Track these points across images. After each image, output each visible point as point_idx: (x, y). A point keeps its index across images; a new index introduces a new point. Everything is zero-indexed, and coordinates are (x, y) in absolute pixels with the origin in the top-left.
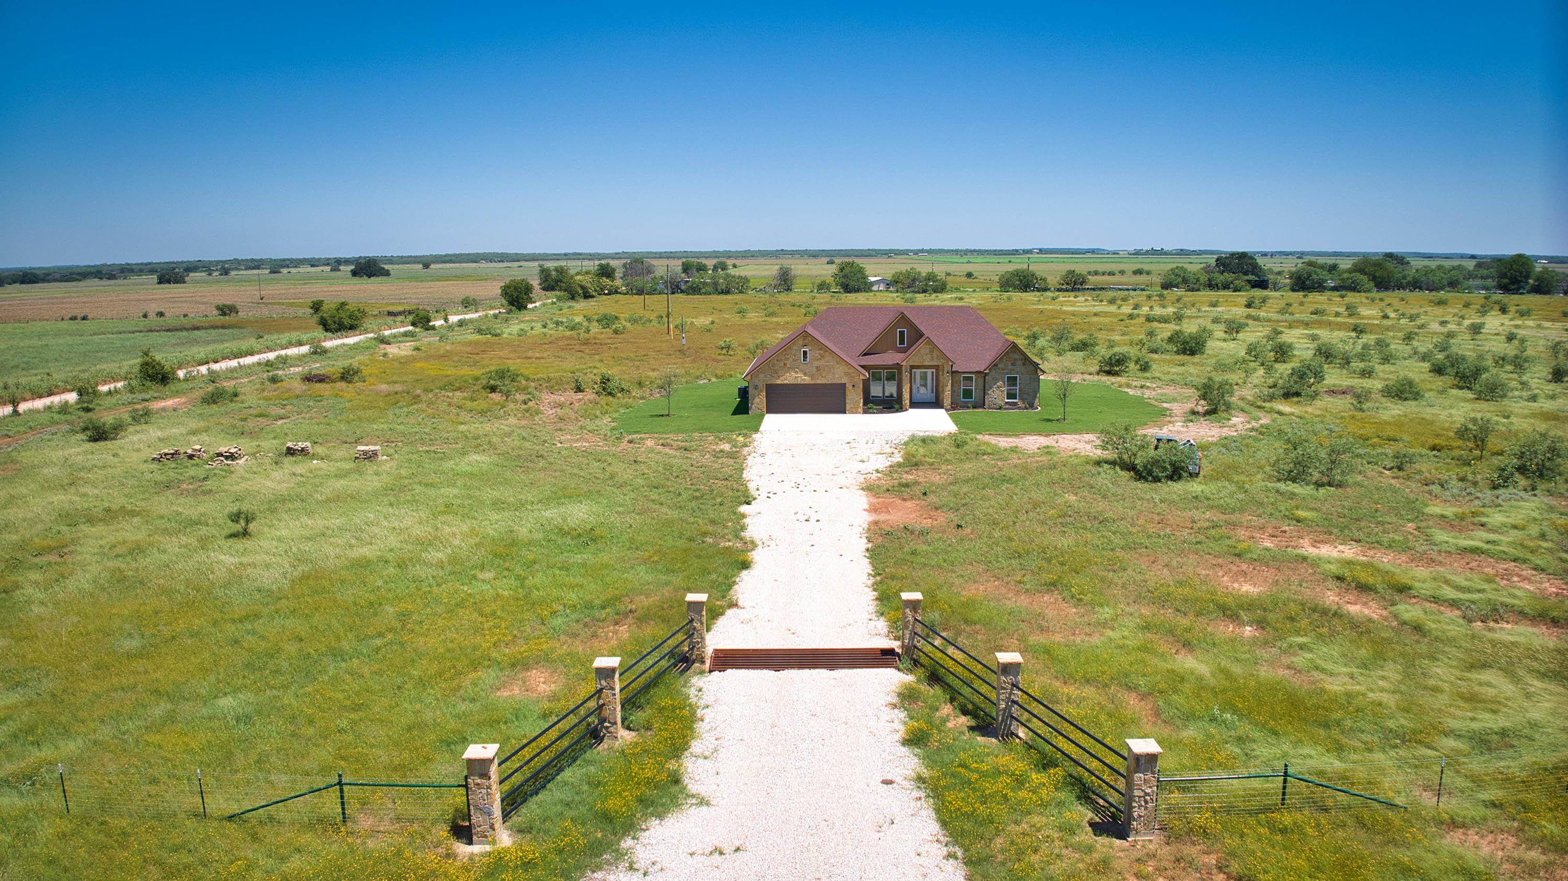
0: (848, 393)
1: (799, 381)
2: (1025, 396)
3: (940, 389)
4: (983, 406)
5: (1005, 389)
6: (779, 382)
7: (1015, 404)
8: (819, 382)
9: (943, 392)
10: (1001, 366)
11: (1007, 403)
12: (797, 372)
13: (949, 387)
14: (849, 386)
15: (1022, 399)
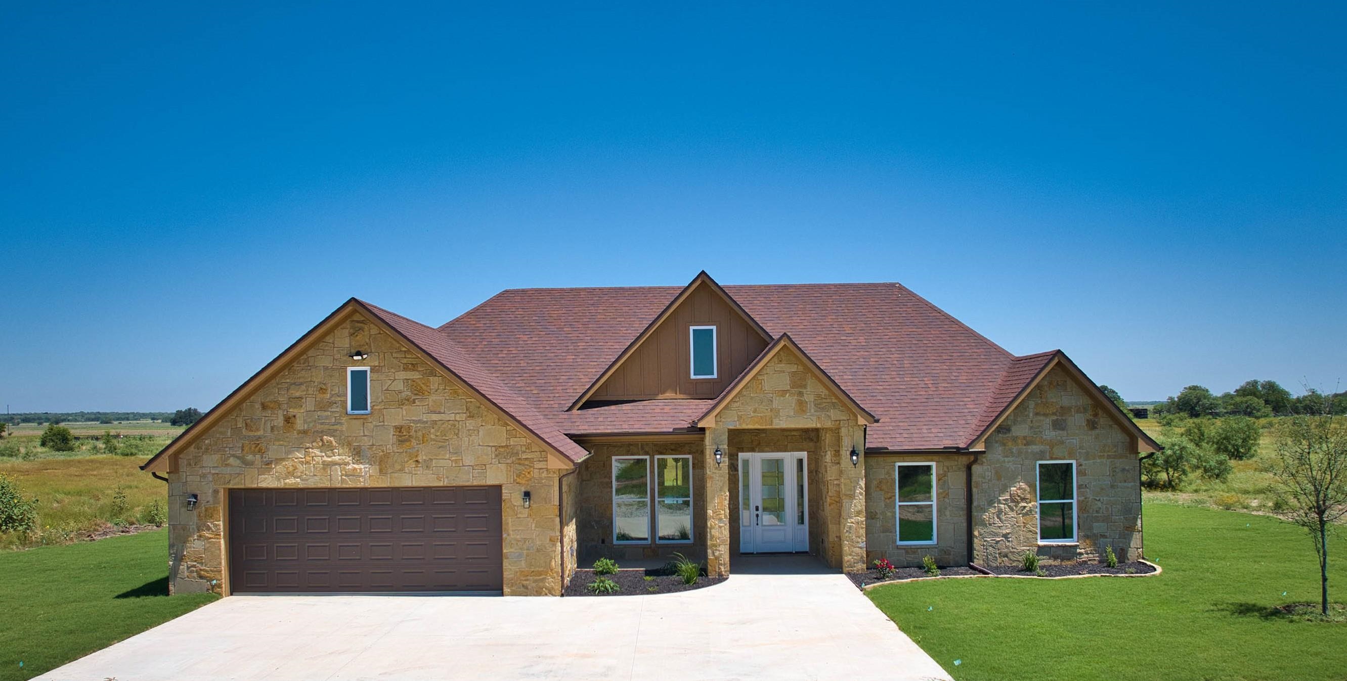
0: (508, 519)
1: (337, 479)
2: (1099, 527)
3: (828, 510)
4: (967, 561)
5: (1034, 505)
6: (268, 481)
7: (1068, 553)
8: (407, 481)
9: (839, 518)
10: (1020, 430)
11: (1042, 550)
12: (327, 447)
13: (859, 502)
14: (512, 497)
15: (1088, 536)
